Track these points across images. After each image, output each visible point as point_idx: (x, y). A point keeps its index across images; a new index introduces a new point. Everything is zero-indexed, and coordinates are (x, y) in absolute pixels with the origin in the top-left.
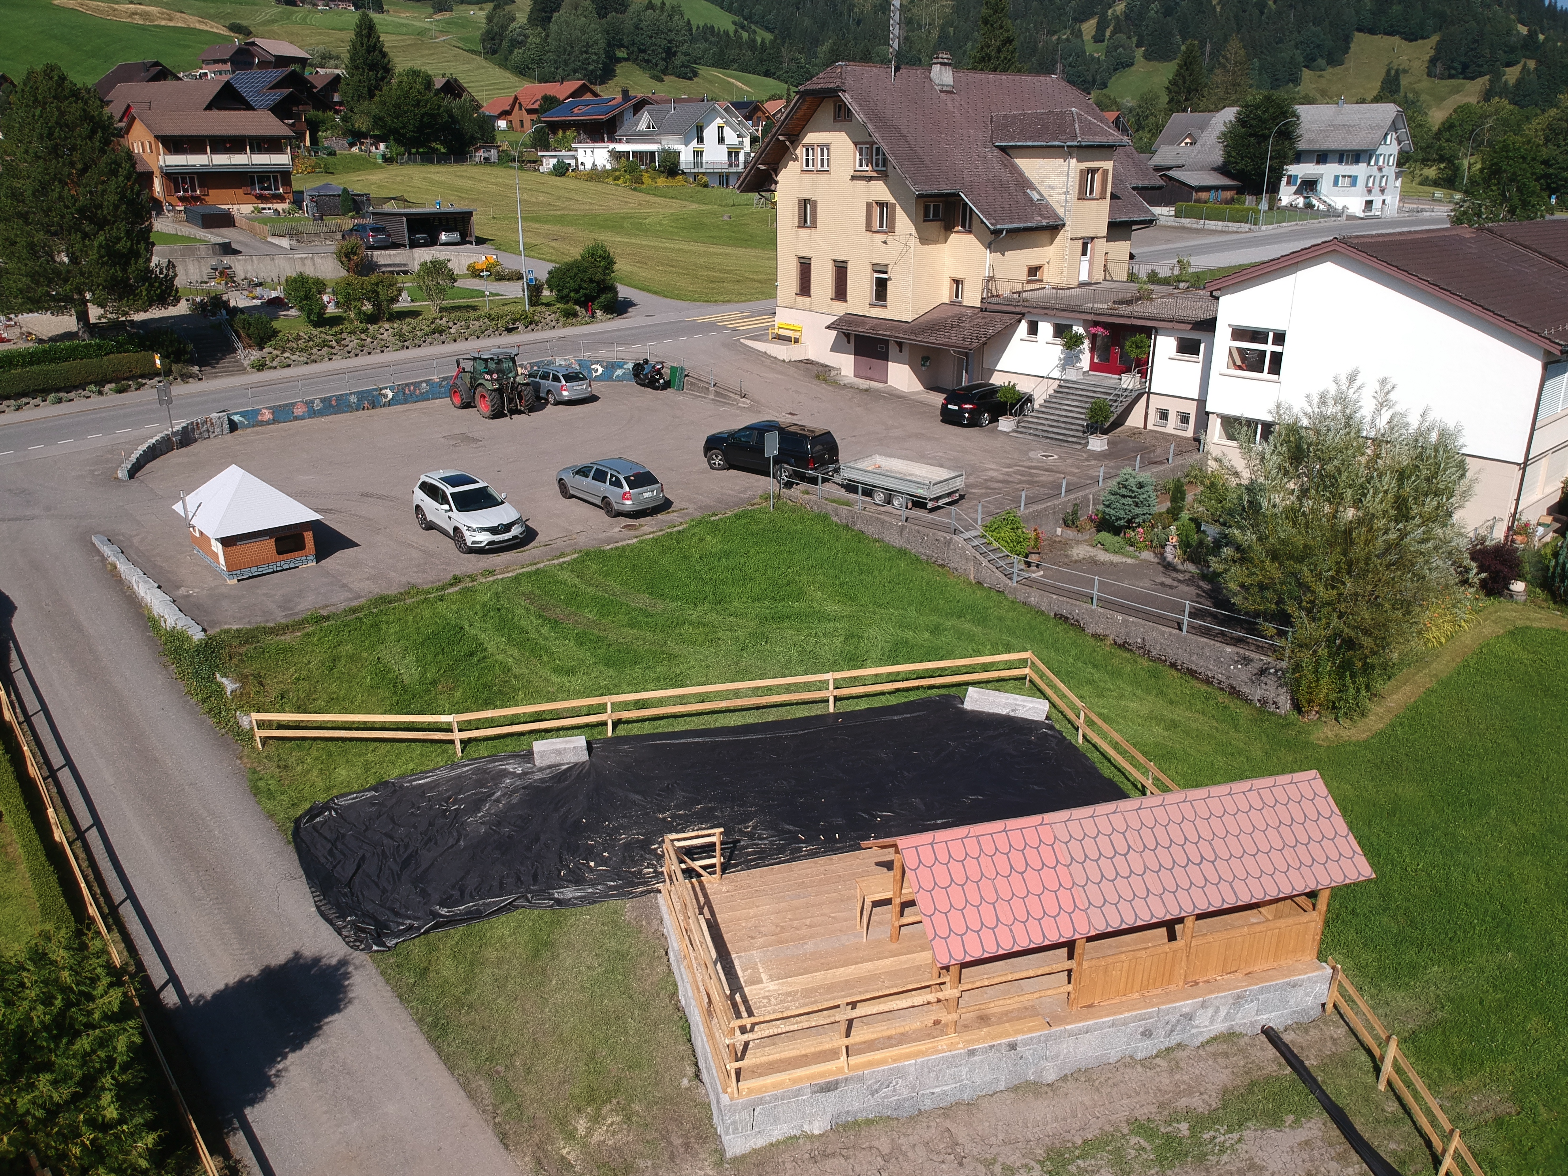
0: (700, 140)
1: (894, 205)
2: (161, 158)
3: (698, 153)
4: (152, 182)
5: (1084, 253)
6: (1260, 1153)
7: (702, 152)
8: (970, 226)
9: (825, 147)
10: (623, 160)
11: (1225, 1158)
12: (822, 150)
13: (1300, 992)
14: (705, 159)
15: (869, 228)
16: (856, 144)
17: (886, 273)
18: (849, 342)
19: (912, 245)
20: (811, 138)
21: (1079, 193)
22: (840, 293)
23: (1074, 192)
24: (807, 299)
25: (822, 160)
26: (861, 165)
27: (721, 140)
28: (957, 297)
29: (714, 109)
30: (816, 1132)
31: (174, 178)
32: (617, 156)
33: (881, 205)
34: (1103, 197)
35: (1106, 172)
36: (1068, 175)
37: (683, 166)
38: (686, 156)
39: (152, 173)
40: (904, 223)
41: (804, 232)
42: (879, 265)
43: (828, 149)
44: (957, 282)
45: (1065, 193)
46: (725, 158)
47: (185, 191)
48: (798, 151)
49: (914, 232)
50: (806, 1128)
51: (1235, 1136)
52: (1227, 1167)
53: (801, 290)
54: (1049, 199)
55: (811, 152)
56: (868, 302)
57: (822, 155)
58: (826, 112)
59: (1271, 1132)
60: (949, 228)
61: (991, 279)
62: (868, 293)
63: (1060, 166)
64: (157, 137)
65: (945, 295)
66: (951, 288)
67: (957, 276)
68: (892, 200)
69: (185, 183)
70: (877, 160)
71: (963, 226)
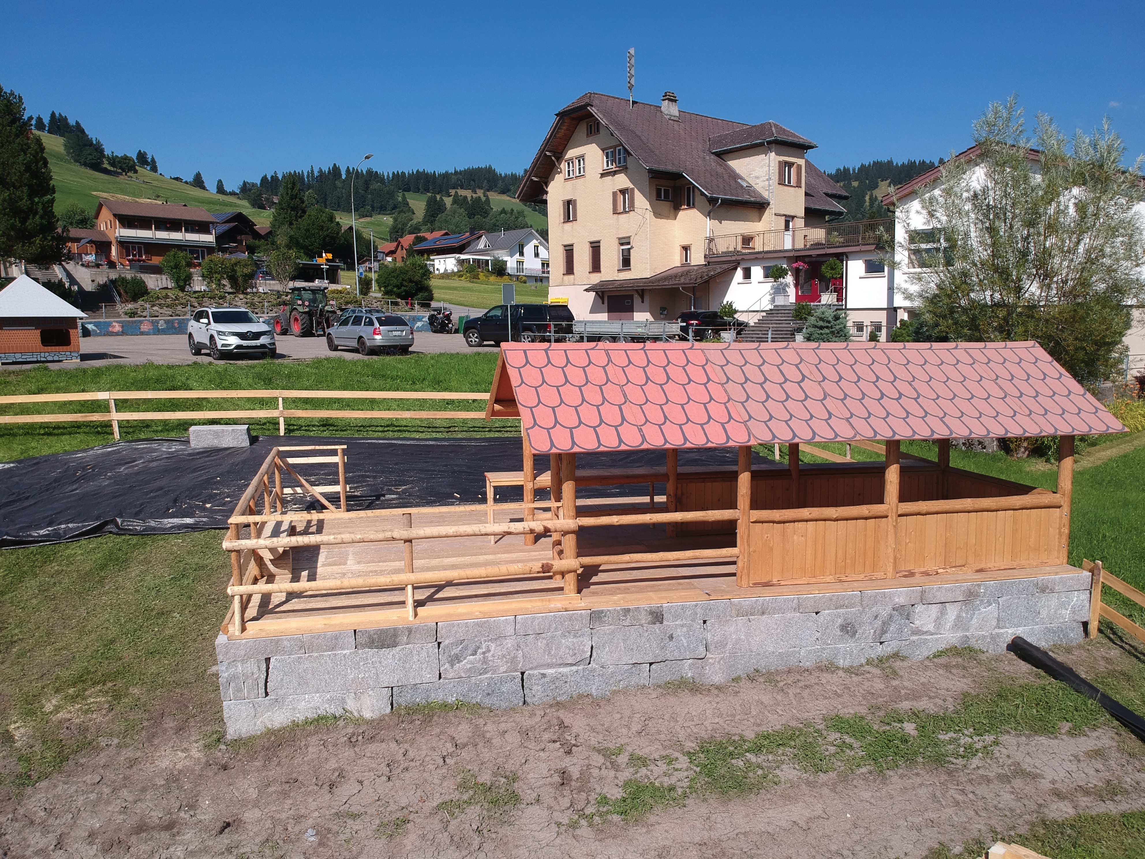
0: (522, 254)
1: (633, 189)
2: (117, 230)
3: (520, 263)
4: (111, 250)
5: (787, 228)
6: (1028, 759)
7: (523, 262)
8: (693, 204)
9: (581, 158)
10: (466, 265)
11: (975, 762)
12: (579, 161)
13: (1053, 601)
14: (525, 267)
15: (615, 212)
16: (603, 150)
17: (629, 243)
18: (603, 303)
19: (648, 218)
20: (571, 153)
21: (779, 179)
22: (596, 267)
23: (775, 178)
24: (572, 276)
25: (580, 169)
26: (608, 166)
27: (537, 255)
28: (686, 260)
29: (531, 233)
30: (367, 715)
31: (125, 245)
32: (461, 262)
33: (623, 192)
34: (799, 186)
35: (799, 167)
36: (769, 166)
37: (509, 271)
38: (511, 263)
39: (111, 243)
40: (641, 201)
41: (568, 226)
42: (624, 238)
43: (583, 160)
44: (686, 249)
45: (767, 180)
46: (540, 267)
47: (134, 255)
48: (562, 166)
49: (649, 207)
50: (351, 705)
51: (989, 738)
52: (981, 772)
53: (567, 271)
54: (756, 187)
55: (571, 165)
56: (617, 269)
57: (580, 165)
58: (582, 131)
59: (1042, 739)
60: (677, 208)
61: (711, 240)
62: (616, 262)
63: (763, 160)
64: (115, 215)
65: (676, 260)
66: (681, 254)
67: (685, 243)
68: (632, 186)
69: (134, 249)
70: (620, 159)
71: (689, 205)
